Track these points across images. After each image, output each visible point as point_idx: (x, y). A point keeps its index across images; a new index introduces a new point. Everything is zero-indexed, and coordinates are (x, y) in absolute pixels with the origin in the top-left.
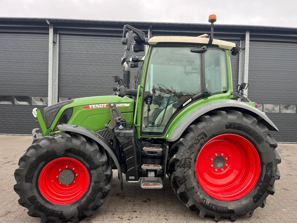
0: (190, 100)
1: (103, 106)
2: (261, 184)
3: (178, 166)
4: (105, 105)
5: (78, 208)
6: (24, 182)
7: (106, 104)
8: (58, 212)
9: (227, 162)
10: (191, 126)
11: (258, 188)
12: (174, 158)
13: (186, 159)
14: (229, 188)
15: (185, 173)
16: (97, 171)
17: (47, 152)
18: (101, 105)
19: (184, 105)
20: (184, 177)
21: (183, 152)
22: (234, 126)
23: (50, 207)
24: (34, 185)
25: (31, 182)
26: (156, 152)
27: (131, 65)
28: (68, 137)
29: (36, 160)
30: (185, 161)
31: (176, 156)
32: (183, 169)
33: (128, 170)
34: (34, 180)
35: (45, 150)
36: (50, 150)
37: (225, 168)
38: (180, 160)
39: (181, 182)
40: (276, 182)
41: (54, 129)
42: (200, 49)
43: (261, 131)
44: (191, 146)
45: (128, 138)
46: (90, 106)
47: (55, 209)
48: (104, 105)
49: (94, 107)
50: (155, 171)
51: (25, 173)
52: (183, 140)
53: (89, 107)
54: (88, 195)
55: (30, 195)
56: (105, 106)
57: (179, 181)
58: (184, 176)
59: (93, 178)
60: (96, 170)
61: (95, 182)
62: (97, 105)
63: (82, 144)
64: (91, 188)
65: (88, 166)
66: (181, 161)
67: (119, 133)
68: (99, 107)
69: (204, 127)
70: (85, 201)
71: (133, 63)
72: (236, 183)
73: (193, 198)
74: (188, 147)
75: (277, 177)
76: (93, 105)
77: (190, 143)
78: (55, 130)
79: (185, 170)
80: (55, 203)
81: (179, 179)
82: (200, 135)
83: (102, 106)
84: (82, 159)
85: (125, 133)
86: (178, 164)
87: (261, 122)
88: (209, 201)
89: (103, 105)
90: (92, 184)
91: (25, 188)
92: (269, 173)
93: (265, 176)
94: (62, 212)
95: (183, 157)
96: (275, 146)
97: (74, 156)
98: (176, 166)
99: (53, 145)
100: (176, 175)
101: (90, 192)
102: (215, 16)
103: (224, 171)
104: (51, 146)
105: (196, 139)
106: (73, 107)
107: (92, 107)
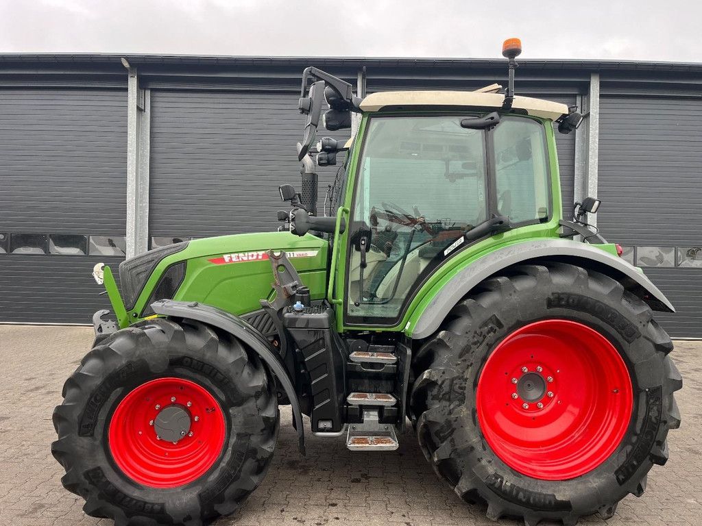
0: (462, 240)
1: (255, 257)
2: (634, 439)
3: (434, 398)
4: (261, 253)
5: (199, 495)
6: (75, 436)
7: (263, 252)
8: (153, 504)
9: (551, 387)
10: (465, 303)
11: (629, 448)
12: (424, 377)
13: (453, 380)
14: (558, 450)
15: (450, 413)
16: (243, 410)
17: (129, 365)
18: (250, 254)
19: (446, 253)
20: (449, 423)
21: (447, 365)
22: (568, 301)
23: (136, 494)
24: (98, 443)
25: (92, 435)
26: (382, 365)
27: (320, 159)
28: (176, 331)
29: (104, 383)
30: (451, 385)
31: (430, 373)
32: (445, 403)
33: (317, 407)
34: (99, 430)
35: (124, 362)
36: (134, 359)
37: (546, 400)
38: (440, 382)
39: (442, 435)
41: (143, 311)
42: (483, 120)
43: (634, 312)
44: (466, 350)
45: (316, 332)
46: (226, 258)
47: (147, 499)
48: (258, 255)
49: (234, 260)
50: (380, 409)
51: (78, 415)
52: (445, 336)
53: (223, 260)
54: (223, 464)
55: (90, 465)
56: (260, 257)
57: (437, 433)
58: (450, 422)
59: (233, 427)
60: (241, 408)
61: (238, 435)
62: (241, 255)
63: (208, 346)
64: (230, 448)
65: (223, 397)
66: (440, 386)
67: (293, 321)
68: (245, 258)
69: (495, 305)
70: (217, 478)
71: (325, 156)
72: (574, 436)
73: (472, 474)
74: (457, 351)
75: (672, 423)
76: (233, 255)
77: (462, 343)
78: (144, 313)
79: (452, 406)
80: (146, 484)
81: (438, 428)
82: (485, 324)
83: (253, 256)
84: (208, 382)
85: (308, 320)
86: (435, 391)
87: (633, 290)
88: (509, 481)
89: (255, 253)
90: (233, 440)
91: (78, 448)
92: (654, 414)
93: (644, 420)
94: (163, 505)
95: (447, 376)
96: (666, 349)
97: (191, 374)
98: (430, 397)
99: (142, 350)
100: (431, 418)
101: (227, 458)
102: (517, 41)
103: (544, 410)
104: (138, 353)
105: (475, 332)
106: (186, 260)
107: (231, 260)
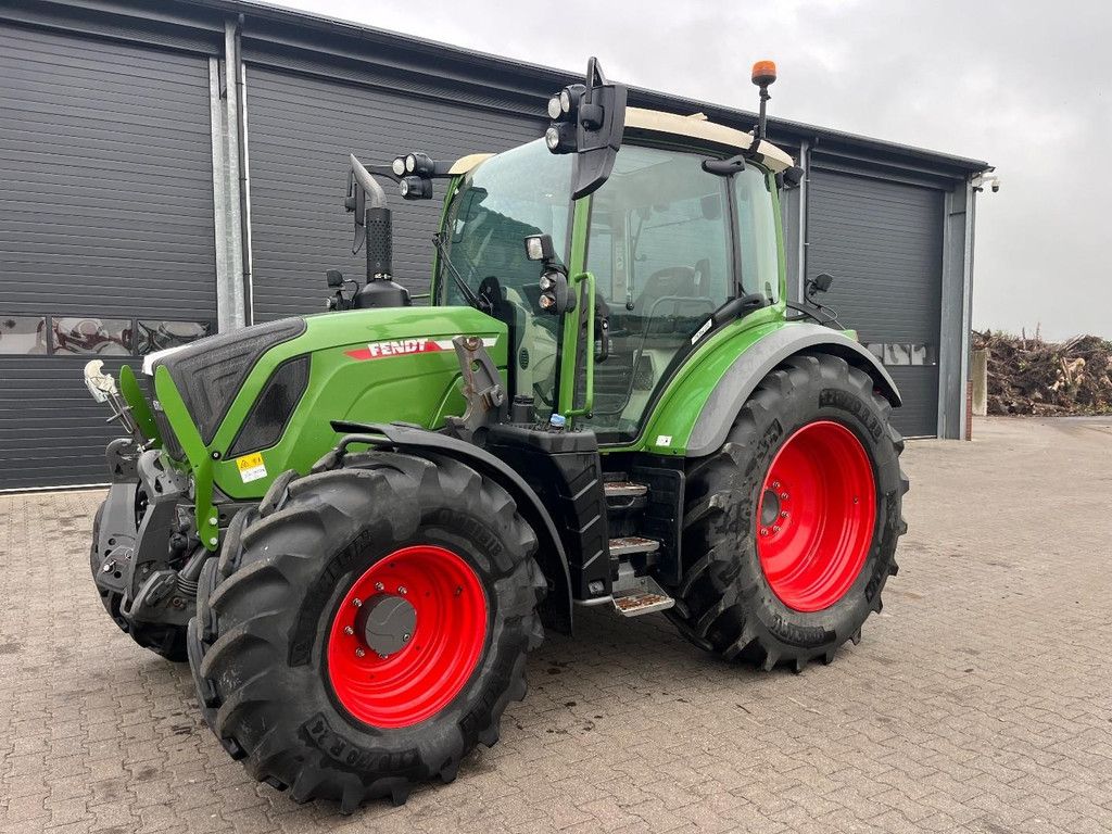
0: (709, 323)
1: (414, 349)
2: (878, 550)
3: (720, 530)
4: (422, 341)
5: (461, 724)
6: (282, 667)
7: (426, 340)
8: (402, 754)
9: (786, 505)
10: (748, 405)
11: (874, 561)
12: (711, 505)
13: (740, 504)
14: (803, 577)
15: (737, 548)
16: (514, 580)
17: (364, 532)
18: (407, 342)
19: (694, 340)
20: (736, 560)
21: (733, 486)
22: (835, 398)
23: (373, 743)
24: (316, 672)
25: (309, 662)
26: (629, 498)
28: (427, 468)
29: (327, 569)
30: (739, 511)
31: (717, 498)
32: (732, 535)
33: (587, 564)
34: (316, 651)
35: (356, 528)
36: (372, 522)
37: (780, 521)
38: (726, 510)
39: (727, 577)
40: (902, 540)
41: (231, 447)
42: (728, 163)
43: (880, 407)
44: (752, 466)
45: (586, 457)
46: (373, 348)
47: (390, 748)
48: (418, 345)
49: (385, 352)
51: (288, 629)
52: (731, 449)
53: (367, 353)
54: (486, 670)
55: (306, 712)
56: (422, 348)
57: (722, 576)
58: (737, 558)
59: (499, 610)
60: (511, 579)
61: (506, 621)
62: (394, 344)
63: (469, 488)
64: (495, 644)
65: (486, 566)
66: (727, 515)
67: (557, 443)
68: (401, 350)
69: (776, 406)
70: (481, 692)
71: (418, 183)
72: (807, 560)
73: (756, 619)
74: (744, 467)
75: (902, 529)
76: (383, 345)
77: (748, 457)
79: (739, 539)
80: (384, 726)
81: (723, 568)
82: (768, 432)
83: (411, 345)
84: (468, 546)
85: (576, 440)
86: (720, 522)
87: (880, 387)
88: (787, 619)
89: (414, 342)
90: (499, 630)
91: (290, 688)
92: (892, 520)
93: (885, 528)
94: (415, 751)
95: (734, 501)
96: (899, 448)
97: (447, 537)
98: (712, 530)
99: (381, 505)
100: (719, 557)
101: (491, 660)
102: (771, 65)
103: (781, 531)
104: (376, 510)
105: (760, 442)
106: (311, 352)
107: (380, 353)
